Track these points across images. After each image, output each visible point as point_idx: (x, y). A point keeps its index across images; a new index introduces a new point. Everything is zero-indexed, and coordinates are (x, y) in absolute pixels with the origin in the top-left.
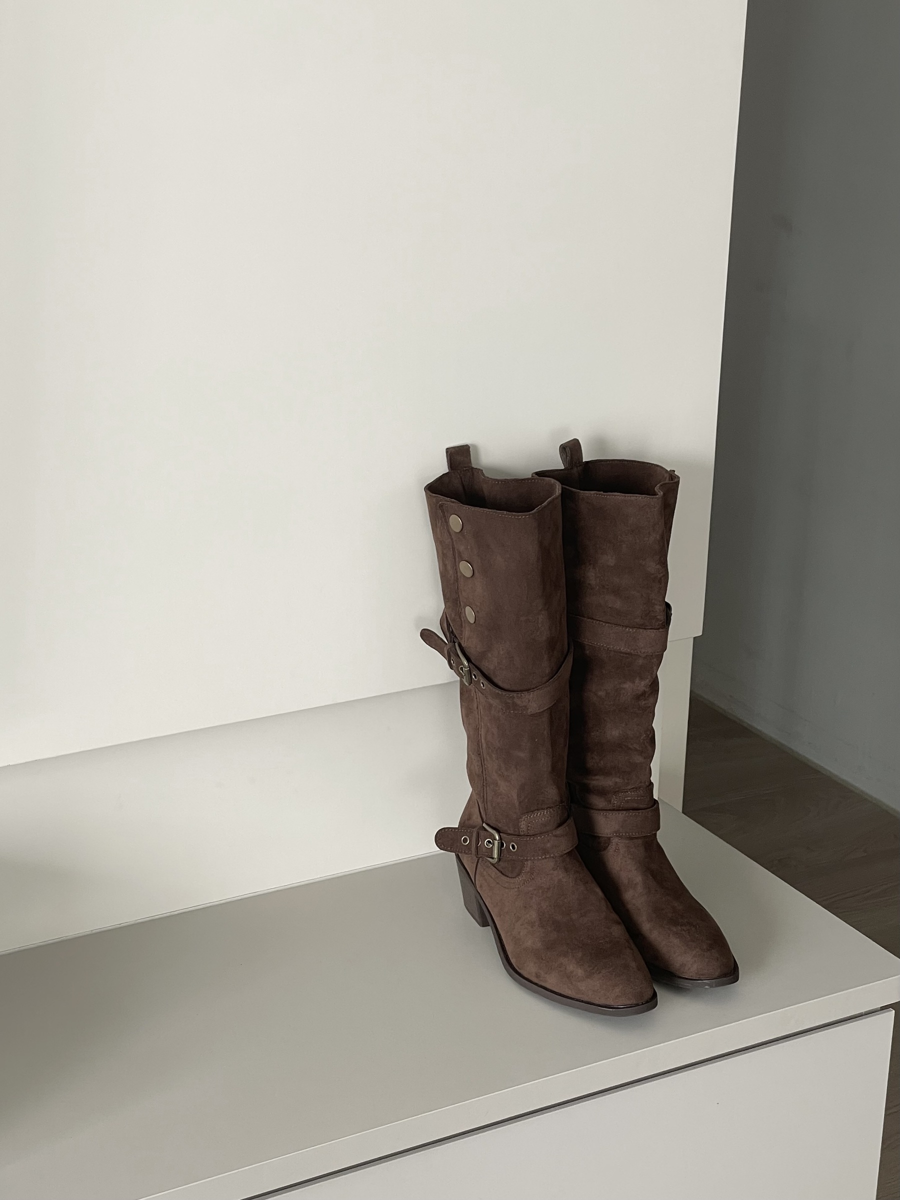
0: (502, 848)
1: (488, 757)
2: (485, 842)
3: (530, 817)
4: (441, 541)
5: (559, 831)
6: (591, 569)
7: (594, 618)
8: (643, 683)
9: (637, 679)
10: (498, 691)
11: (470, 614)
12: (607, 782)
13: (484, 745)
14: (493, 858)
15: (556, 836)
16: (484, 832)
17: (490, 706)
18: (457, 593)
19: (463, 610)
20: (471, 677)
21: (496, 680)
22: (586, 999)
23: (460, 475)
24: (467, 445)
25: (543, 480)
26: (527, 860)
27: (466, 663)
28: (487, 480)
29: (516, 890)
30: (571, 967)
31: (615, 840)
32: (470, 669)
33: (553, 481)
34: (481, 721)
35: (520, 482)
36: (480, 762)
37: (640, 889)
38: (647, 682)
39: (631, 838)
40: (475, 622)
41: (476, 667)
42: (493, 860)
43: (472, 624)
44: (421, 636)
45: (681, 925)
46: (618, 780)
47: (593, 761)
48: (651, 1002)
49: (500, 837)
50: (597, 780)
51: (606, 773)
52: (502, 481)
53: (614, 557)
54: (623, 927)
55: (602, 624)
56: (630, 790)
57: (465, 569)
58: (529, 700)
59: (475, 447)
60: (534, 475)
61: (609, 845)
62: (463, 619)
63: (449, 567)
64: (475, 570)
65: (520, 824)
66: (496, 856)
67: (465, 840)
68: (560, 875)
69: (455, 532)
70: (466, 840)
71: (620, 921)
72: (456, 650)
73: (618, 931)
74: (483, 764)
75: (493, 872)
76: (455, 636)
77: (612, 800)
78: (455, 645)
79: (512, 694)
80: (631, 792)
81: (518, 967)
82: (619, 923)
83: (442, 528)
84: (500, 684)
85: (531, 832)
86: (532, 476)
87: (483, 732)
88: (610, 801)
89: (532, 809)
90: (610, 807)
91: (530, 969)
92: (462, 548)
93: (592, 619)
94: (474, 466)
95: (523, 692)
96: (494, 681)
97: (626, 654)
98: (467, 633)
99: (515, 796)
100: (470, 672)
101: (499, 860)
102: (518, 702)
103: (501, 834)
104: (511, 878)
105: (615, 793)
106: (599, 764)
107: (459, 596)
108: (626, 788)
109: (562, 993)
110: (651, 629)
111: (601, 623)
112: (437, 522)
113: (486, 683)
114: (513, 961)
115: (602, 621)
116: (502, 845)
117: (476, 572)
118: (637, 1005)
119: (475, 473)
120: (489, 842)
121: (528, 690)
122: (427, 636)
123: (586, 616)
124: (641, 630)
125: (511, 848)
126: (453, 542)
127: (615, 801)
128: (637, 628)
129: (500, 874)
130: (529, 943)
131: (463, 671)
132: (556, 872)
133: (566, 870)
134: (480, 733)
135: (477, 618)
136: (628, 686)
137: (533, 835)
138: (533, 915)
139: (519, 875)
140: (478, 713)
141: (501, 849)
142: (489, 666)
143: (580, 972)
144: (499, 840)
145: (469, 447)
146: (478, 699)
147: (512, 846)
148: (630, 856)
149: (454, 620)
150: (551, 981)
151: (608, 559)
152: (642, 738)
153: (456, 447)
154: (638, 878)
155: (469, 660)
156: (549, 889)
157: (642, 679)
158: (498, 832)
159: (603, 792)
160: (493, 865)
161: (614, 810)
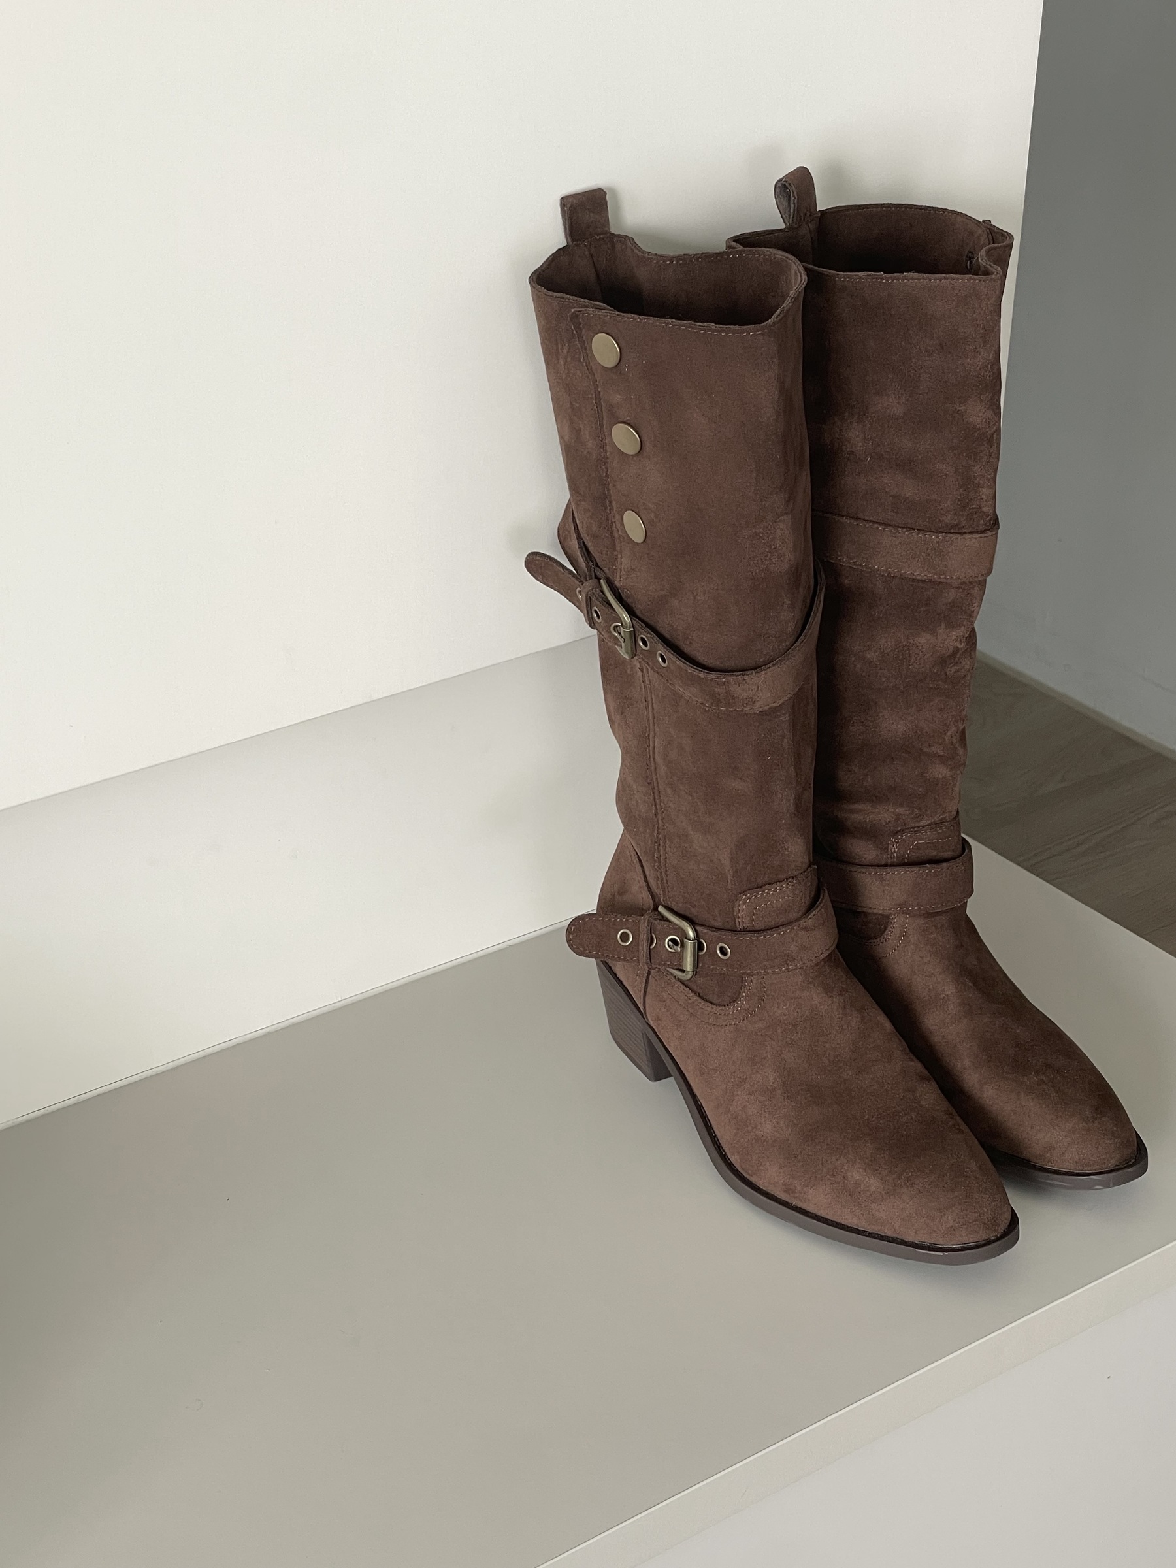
0: (700, 953)
1: (669, 791)
2: (667, 941)
3: (756, 896)
4: (567, 384)
5: (809, 921)
6: (854, 425)
7: (860, 516)
8: (954, 634)
9: (943, 626)
10: (696, 672)
11: (634, 526)
12: (882, 814)
13: (663, 769)
14: (683, 971)
15: (806, 929)
16: (663, 922)
17: (676, 698)
18: (605, 485)
19: (617, 517)
20: (636, 641)
21: (687, 650)
22: (888, 1233)
23: (589, 251)
24: (600, 190)
25: (758, 252)
26: (752, 975)
27: (626, 618)
28: (645, 258)
29: (732, 1028)
30: (856, 1174)
31: (897, 921)
32: (634, 630)
33: (780, 254)
34: (654, 724)
35: (710, 259)
36: (652, 798)
37: (953, 1007)
38: (962, 632)
39: (928, 915)
40: (644, 541)
41: (648, 625)
42: (684, 974)
43: (638, 544)
44: (526, 566)
45: (1037, 1072)
46: (899, 810)
47: (850, 776)
48: (1008, 1232)
49: (696, 932)
50: (860, 811)
51: (877, 797)
52: (678, 258)
53: (903, 400)
54: (934, 1083)
55: (878, 528)
56: (923, 827)
57: (624, 438)
58: (758, 687)
59: (614, 192)
60: (734, 244)
61: (885, 928)
62: (616, 535)
63: (586, 435)
64: (645, 439)
65: (736, 910)
66: (689, 967)
67: (625, 937)
68: (816, 998)
69: (603, 367)
70: (625, 935)
71: (926, 1072)
72: (602, 591)
73: (929, 1096)
74: (657, 801)
75: (684, 994)
76: (597, 566)
77: (890, 846)
78: (600, 582)
79: (724, 678)
80: (926, 831)
81: (743, 1169)
82: (929, 1080)
83: (569, 359)
84: (700, 657)
85: (759, 925)
86: (729, 247)
87: (658, 743)
88: (887, 849)
89: (760, 882)
90: (884, 858)
91: (771, 1176)
92: (617, 398)
93: (858, 519)
94: (613, 230)
95: (749, 672)
96: (685, 651)
97: (924, 581)
98: (625, 561)
99: (726, 862)
100: (634, 635)
101: (695, 972)
102: (737, 690)
103: (698, 928)
104: (720, 1005)
105: (895, 834)
106: (865, 784)
107: (609, 490)
108: (917, 825)
109: (839, 1221)
110: (971, 533)
111: (876, 526)
112: (560, 347)
113: (669, 655)
114: (734, 1159)
115: (877, 523)
116: (701, 947)
117: (648, 444)
118: (989, 1242)
119: (618, 246)
120: (673, 941)
121: (756, 668)
122: (538, 565)
123: (844, 513)
124: (954, 537)
125: (718, 952)
126: (596, 387)
127: (895, 848)
128: (946, 533)
129: (695, 998)
130: (767, 1128)
131: (620, 634)
132: (806, 994)
133: (828, 990)
134: (651, 745)
135: (648, 534)
136: (923, 640)
137: (764, 930)
138: (769, 1076)
139: (734, 1000)
140: (647, 708)
141: (698, 955)
142: (673, 621)
143: (874, 1184)
144: (695, 939)
145: (605, 194)
146: (647, 682)
147: (723, 948)
148: (929, 948)
149: (594, 536)
150: (818, 1199)
151: (891, 403)
152: (949, 733)
153: (579, 194)
154: (948, 988)
155: (631, 612)
156: (795, 1025)
157: (951, 626)
158: (692, 923)
159: (871, 833)
160: (682, 982)
161: (892, 865)
